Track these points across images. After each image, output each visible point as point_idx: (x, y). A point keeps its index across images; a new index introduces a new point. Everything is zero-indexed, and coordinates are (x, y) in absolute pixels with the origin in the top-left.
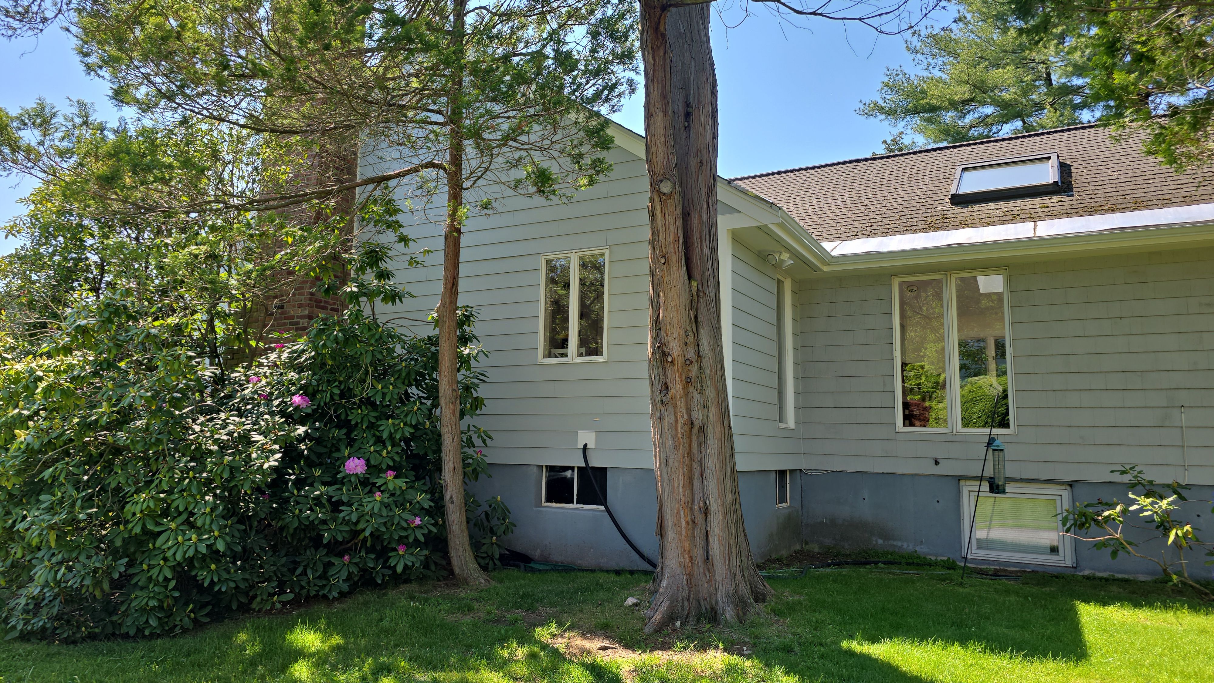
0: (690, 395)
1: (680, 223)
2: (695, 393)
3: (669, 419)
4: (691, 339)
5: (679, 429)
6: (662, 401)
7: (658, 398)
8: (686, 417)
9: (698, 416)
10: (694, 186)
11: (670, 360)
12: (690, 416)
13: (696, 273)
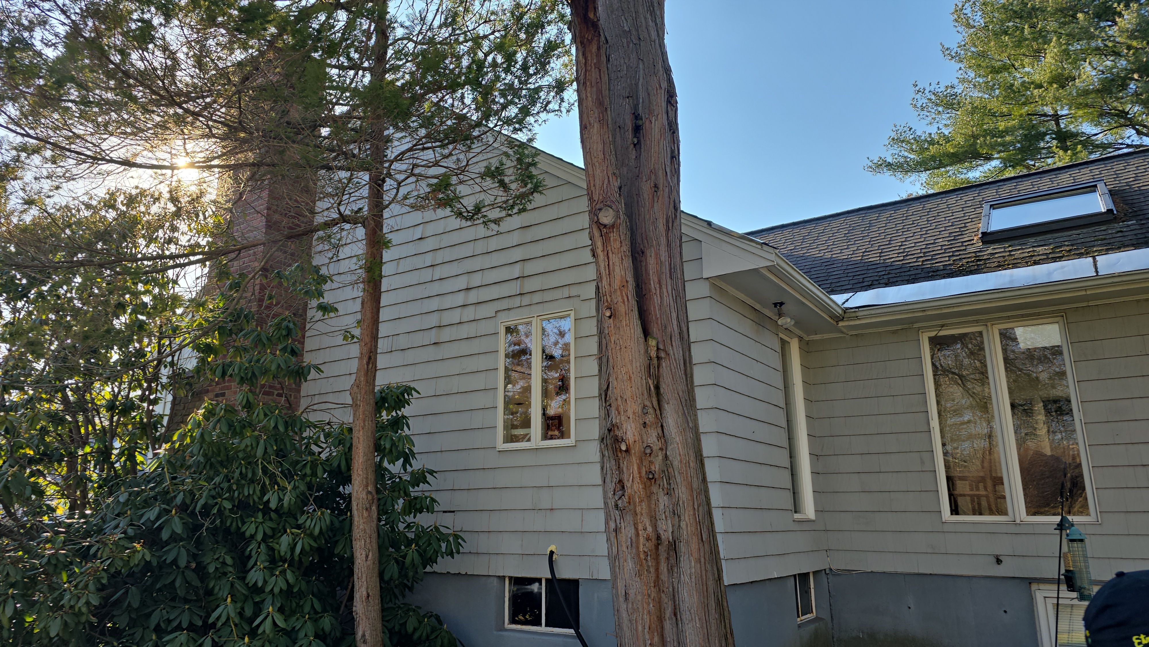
0: (654, 498)
1: (628, 263)
2: (661, 493)
3: (628, 532)
4: (650, 418)
5: (641, 547)
6: (617, 506)
7: (611, 503)
8: (650, 529)
9: (666, 529)
10: (647, 217)
11: (624, 448)
12: (655, 527)
13: (655, 330)
